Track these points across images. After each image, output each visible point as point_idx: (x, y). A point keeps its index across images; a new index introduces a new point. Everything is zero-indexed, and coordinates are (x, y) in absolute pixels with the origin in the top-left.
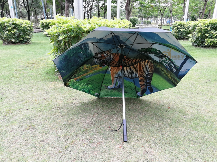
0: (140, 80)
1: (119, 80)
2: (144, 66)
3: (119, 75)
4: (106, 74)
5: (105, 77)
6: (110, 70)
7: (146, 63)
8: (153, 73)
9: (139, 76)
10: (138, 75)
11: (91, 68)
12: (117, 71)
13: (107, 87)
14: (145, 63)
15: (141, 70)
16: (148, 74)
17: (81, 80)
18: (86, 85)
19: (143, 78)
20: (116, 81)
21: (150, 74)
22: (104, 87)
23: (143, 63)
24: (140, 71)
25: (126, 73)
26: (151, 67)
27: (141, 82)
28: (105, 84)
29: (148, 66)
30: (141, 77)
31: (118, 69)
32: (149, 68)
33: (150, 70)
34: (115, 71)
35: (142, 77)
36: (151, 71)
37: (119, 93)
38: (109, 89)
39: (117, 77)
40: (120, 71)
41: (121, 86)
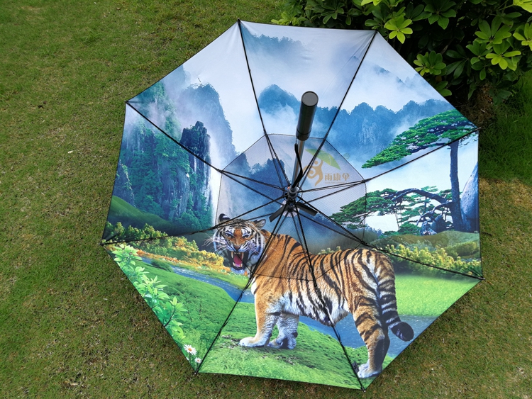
0: (359, 318)
1: (282, 322)
2: (359, 268)
3: (283, 306)
4: (240, 303)
5: (234, 313)
6: (255, 293)
7: (364, 259)
8: (393, 277)
9: (351, 309)
10: (346, 307)
11: (198, 254)
12: (278, 294)
13: (239, 340)
14: (360, 259)
15: (354, 285)
16: (379, 286)
17: (155, 264)
18: (165, 290)
19: (365, 307)
20: (274, 325)
21: (384, 286)
22: (225, 340)
23: (356, 261)
24: (352, 289)
25: (305, 304)
26: (382, 263)
27: (362, 324)
28: (232, 333)
29: (371, 266)
30: (359, 308)
31: (280, 289)
32: (376, 270)
33: (381, 272)
34: (268, 294)
35: (363, 304)
36: (386, 274)
37: (282, 364)
38: (244, 348)
39: (275, 311)
40: (287, 294)
41: (291, 343)
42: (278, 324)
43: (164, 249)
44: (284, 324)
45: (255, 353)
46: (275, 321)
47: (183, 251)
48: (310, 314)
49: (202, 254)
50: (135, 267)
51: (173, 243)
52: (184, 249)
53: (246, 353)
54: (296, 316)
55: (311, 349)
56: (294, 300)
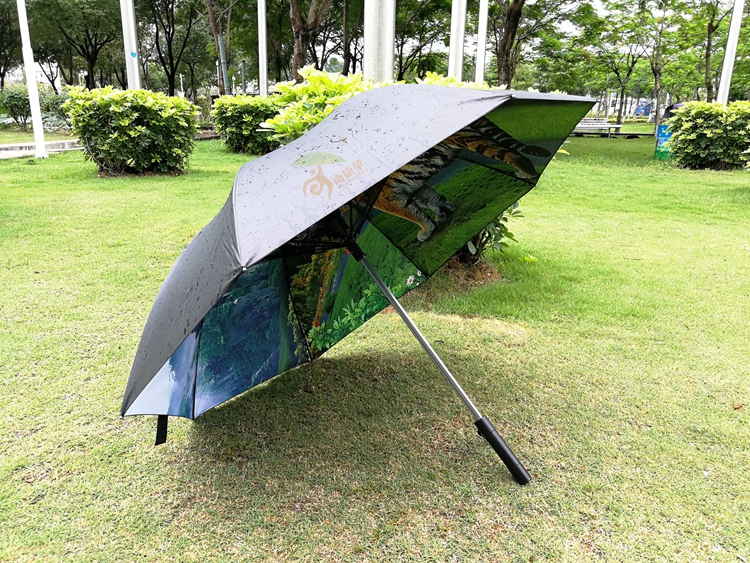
0: (478, 149)
1: (422, 202)
3: (405, 192)
5: (382, 228)
9: (461, 146)
10: (454, 147)
11: (316, 264)
12: (388, 190)
17: (329, 309)
19: (475, 142)
20: (420, 209)
22: (409, 247)
27: (486, 152)
28: (404, 240)
30: (468, 144)
34: (382, 198)
35: (469, 141)
37: (464, 225)
38: (428, 240)
39: (406, 201)
40: (395, 184)
41: (449, 207)
42: (422, 206)
43: (309, 299)
44: (425, 201)
45: (439, 237)
46: (416, 206)
47: (312, 280)
48: (430, 172)
49: (316, 260)
50: (334, 330)
51: (300, 289)
52: (308, 279)
53: (434, 243)
54: (424, 187)
55: (467, 194)
56: (406, 180)
